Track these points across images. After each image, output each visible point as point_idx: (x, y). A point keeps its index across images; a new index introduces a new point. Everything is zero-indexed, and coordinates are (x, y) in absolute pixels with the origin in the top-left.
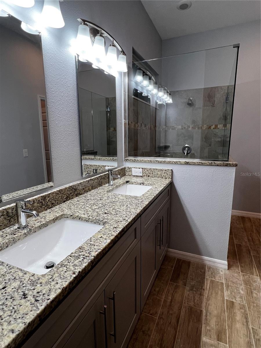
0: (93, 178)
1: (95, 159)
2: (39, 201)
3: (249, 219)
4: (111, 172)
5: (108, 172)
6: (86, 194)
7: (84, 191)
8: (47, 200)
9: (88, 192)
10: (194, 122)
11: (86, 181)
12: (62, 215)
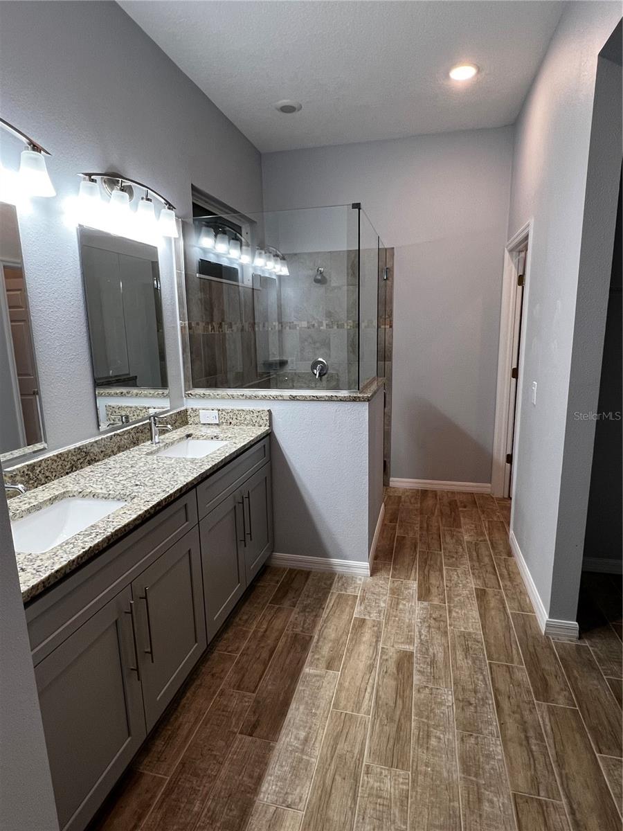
0: (121, 432)
1: (129, 395)
2: (23, 472)
3: (435, 493)
4: (155, 420)
5: (148, 421)
6: (106, 460)
7: (102, 455)
8: (38, 472)
9: (111, 457)
10: (329, 315)
11: (107, 438)
12: (64, 493)
